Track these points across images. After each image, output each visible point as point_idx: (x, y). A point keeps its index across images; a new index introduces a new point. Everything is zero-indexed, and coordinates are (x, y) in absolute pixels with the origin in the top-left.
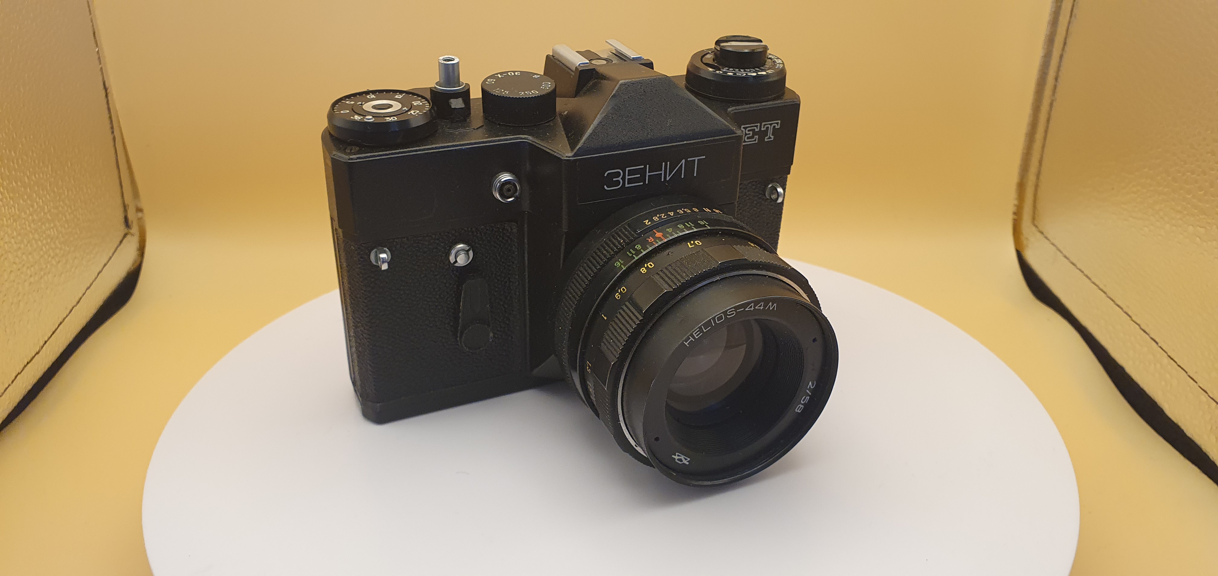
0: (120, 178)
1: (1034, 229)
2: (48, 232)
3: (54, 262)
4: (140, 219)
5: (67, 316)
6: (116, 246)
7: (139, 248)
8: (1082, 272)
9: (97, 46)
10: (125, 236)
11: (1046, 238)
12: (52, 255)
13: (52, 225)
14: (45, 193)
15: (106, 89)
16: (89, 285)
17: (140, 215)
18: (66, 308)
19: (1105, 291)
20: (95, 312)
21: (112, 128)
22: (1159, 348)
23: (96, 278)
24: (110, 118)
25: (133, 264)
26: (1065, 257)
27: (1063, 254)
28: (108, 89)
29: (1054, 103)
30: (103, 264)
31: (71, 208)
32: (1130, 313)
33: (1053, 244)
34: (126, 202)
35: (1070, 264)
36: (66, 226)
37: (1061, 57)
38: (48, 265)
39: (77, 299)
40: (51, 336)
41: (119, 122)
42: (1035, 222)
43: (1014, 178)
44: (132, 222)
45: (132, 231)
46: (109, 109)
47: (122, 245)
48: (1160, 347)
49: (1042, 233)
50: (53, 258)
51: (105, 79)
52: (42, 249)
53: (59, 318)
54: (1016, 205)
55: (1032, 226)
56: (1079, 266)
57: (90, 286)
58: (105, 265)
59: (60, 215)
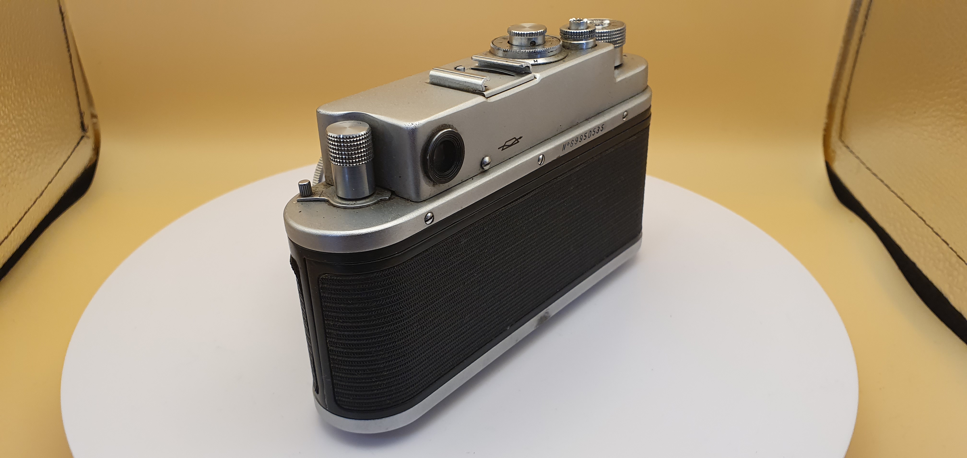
1: (840, 144)
2: (14, 136)
3: (19, 161)
4: (95, 125)
5: (32, 206)
7: (94, 147)
8: (882, 181)
10: (82, 137)
11: (851, 152)
12: (18, 155)
13: (17, 129)
14: (10, 102)
15: (62, 13)
16: (50, 180)
18: (31, 200)
20: (57, 202)
21: (68, 46)
24: (66, 38)
25: (90, 161)
26: (868, 168)
27: (866, 166)
28: (64, 13)
30: (63, 162)
32: (924, 218)
33: (858, 158)
34: (82, 110)
35: (872, 175)
36: (30, 130)
38: (14, 164)
39: (40, 192)
40: (18, 223)
41: (74, 41)
43: (826, 100)
46: (65, 31)
47: (79, 146)
49: (847, 147)
50: (18, 157)
52: (8, 151)
53: (24, 208)
56: (880, 176)
58: (64, 163)
59: (24, 122)
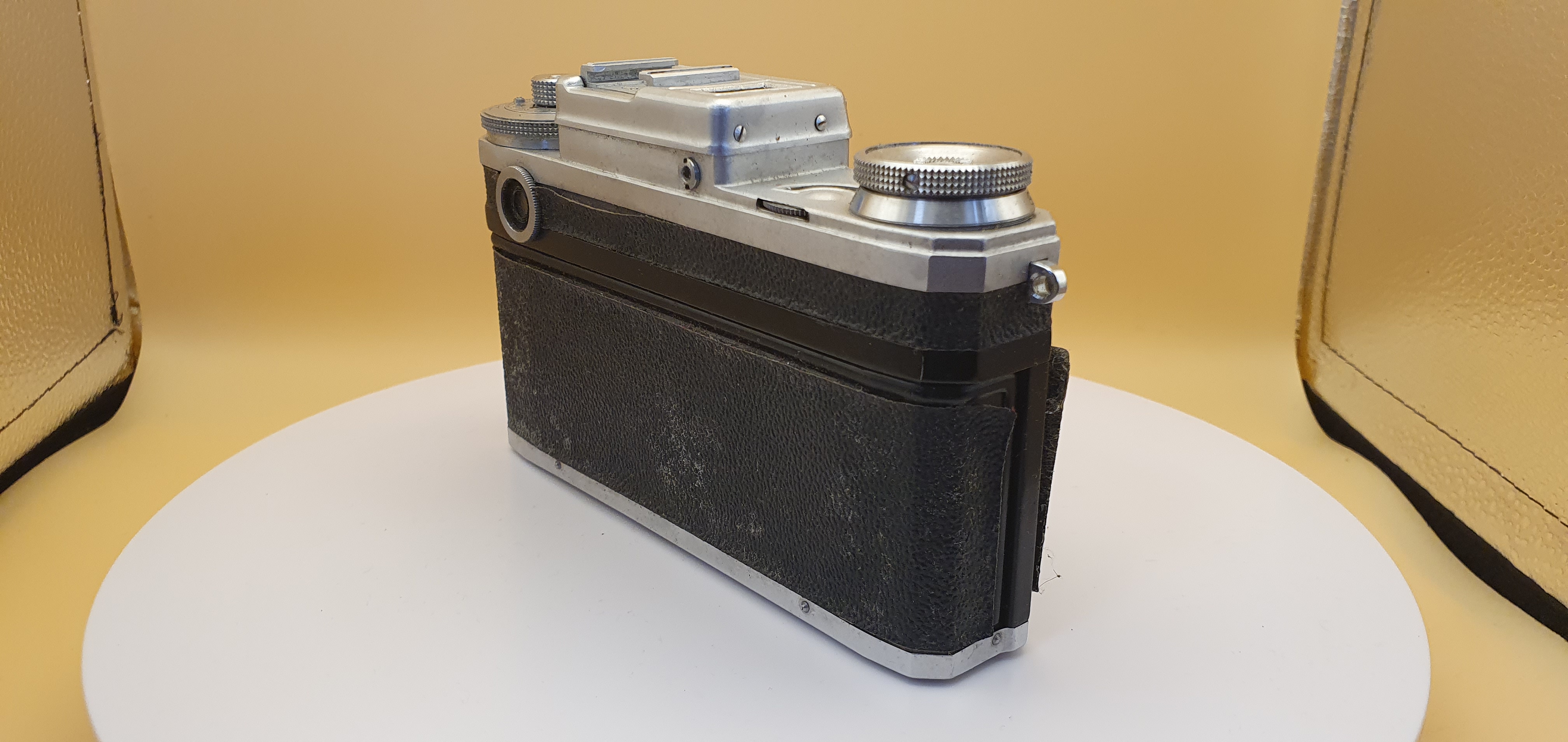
0: (108, 254)
6: (95, 343)
9: (89, 78)
17: (134, 310)
19: (1424, 414)
22: (1503, 479)
23: (61, 379)
29: (1344, 178)
31: (33, 279)
37: (1352, 117)
42: (1326, 340)
44: (122, 315)
45: (120, 328)
48: (1503, 477)
51: (96, 122)
54: (1298, 321)
55: (1321, 343)
57: (52, 388)
